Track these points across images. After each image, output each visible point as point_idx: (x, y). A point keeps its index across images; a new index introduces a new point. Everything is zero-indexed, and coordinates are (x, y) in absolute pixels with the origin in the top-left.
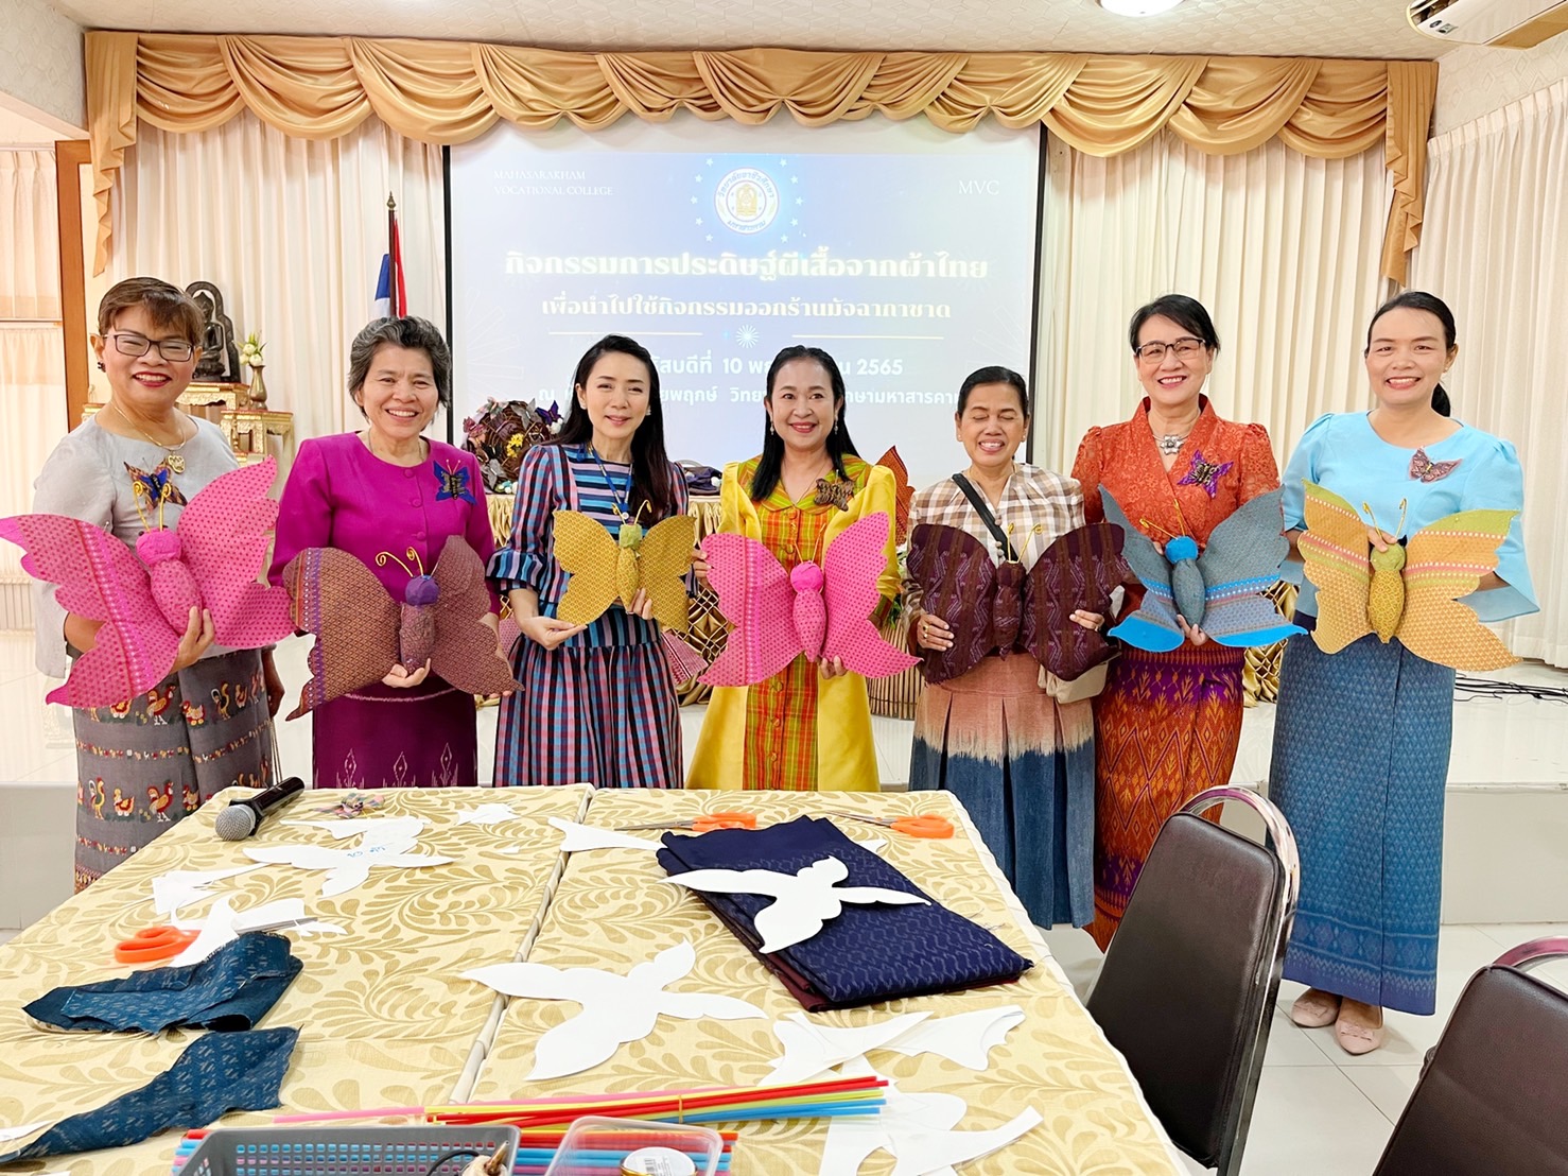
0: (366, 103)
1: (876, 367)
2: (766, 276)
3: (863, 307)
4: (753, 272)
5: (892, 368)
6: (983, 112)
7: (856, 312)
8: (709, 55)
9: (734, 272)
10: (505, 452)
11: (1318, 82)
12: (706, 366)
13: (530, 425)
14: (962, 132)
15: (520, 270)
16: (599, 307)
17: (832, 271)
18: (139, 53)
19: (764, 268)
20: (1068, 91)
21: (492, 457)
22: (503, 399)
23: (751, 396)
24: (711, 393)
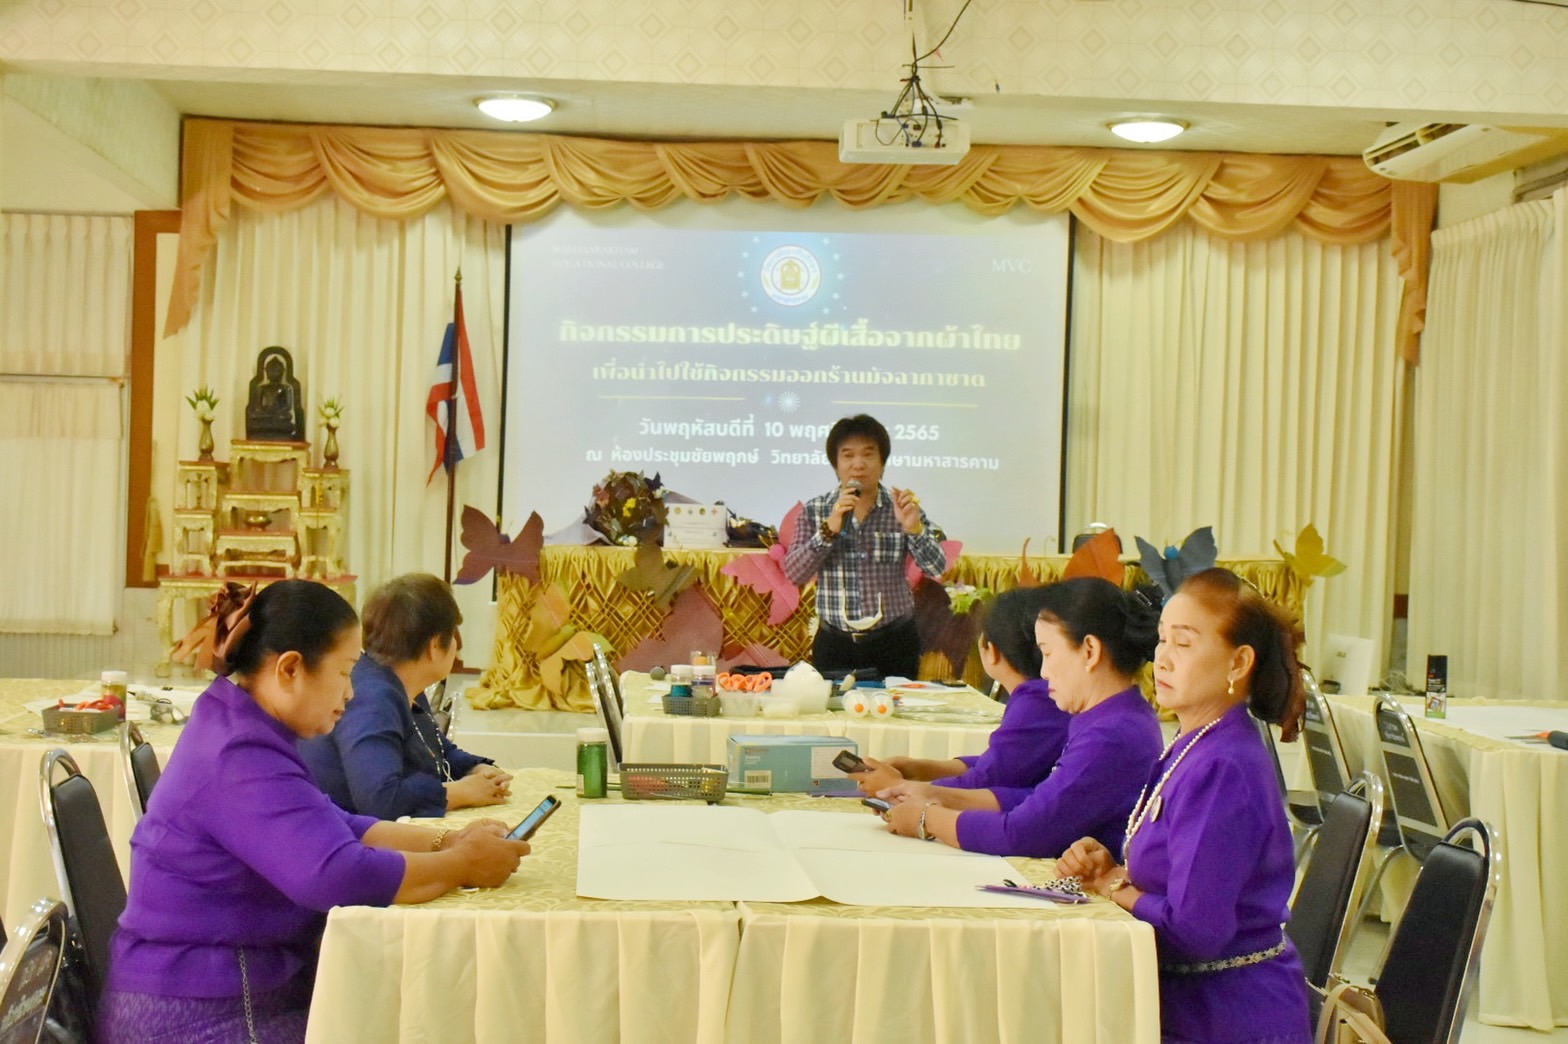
0: (442, 188)
1: (913, 432)
2: (808, 346)
3: (900, 376)
4: (796, 341)
5: (929, 434)
6: (1014, 199)
7: (894, 380)
8: (759, 147)
9: (777, 341)
10: (622, 513)
11: (1327, 178)
12: (748, 429)
13: (640, 491)
14: (996, 216)
15: (574, 337)
16: (647, 374)
17: (871, 342)
18: (236, 140)
19: (806, 339)
20: (1095, 182)
23: (792, 458)
24: (753, 454)
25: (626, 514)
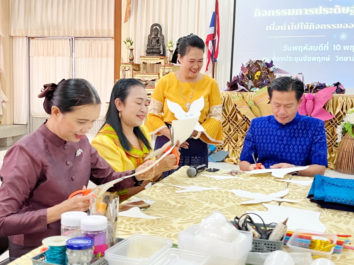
2: (353, 14)
4: (347, 12)
9: (339, 12)
10: (254, 78)
12: (326, 48)
13: (263, 68)
15: (259, 15)
16: (287, 28)
19: (352, 11)
21: (249, 79)
22: (254, 60)
23: (344, 59)
24: (328, 57)
25: (256, 78)
